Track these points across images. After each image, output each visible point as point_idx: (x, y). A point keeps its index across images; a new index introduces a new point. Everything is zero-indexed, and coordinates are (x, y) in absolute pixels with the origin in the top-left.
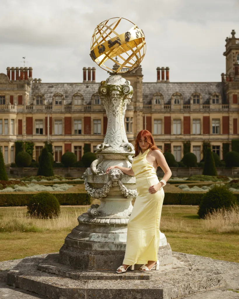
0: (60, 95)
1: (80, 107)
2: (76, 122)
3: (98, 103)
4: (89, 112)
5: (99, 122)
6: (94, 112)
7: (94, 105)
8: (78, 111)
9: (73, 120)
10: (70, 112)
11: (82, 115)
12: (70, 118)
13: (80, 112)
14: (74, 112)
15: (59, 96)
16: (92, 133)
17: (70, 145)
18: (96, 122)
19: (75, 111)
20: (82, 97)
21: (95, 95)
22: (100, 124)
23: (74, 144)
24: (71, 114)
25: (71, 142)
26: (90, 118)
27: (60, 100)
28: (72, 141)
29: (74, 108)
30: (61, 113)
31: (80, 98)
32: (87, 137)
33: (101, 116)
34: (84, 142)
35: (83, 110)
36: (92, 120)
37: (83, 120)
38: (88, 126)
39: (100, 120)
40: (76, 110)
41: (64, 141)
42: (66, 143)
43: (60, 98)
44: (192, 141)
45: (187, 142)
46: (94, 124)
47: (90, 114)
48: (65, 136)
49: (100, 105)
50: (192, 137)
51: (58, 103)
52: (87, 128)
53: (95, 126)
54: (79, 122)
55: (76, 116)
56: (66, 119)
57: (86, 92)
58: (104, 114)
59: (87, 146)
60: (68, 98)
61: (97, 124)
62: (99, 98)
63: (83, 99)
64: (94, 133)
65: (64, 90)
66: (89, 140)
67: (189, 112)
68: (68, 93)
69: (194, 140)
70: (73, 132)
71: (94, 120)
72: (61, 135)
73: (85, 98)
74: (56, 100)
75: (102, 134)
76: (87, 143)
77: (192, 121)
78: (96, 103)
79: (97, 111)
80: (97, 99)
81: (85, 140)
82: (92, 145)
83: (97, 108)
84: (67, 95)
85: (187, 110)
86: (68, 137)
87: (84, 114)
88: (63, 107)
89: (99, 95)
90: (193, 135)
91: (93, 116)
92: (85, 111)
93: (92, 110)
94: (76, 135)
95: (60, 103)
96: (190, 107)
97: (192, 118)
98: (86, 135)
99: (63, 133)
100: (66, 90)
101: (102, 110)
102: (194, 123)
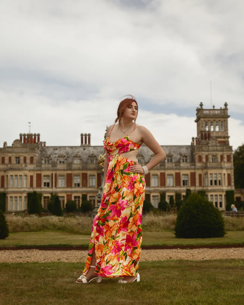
0: (63, 156)
1: (79, 166)
2: (76, 177)
3: (93, 162)
4: (86, 169)
5: (94, 177)
6: (90, 170)
7: (90, 164)
8: (77, 168)
9: (73, 175)
10: (71, 170)
11: (81, 172)
12: (71, 174)
13: (79, 169)
14: (75, 170)
15: (62, 157)
16: (88, 186)
17: (71, 195)
18: (91, 177)
19: (75, 168)
20: (80, 158)
21: (91, 156)
22: (95, 178)
23: (73, 195)
24: (72, 171)
25: (72, 193)
26: (86, 174)
27: (63, 160)
28: (72, 192)
29: (74, 166)
30: (64, 170)
31: (78, 158)
32: (85, 189)
33: (95, 173)
34: (82, 193)
35: (81, 168)
36: (88, 176)
37: (81, 175)
38: (85, 181)
39: (94, 175)
40: (76, 168)
41: (66, 192)
42: (68, 194)
43: (63, 158)
44: (167, 192)
45: (163, 192)
46: (90, 179)
47: (87, 171)
48: (67, 188)
49: (95, 164)
50: (167, 188)
51: (62, 162)
52: (85, 182)
53: (91, 180)
54: (78, 177)
55: (76, 172)
56: (68, 175)
57: (83, 153)
58: (98, 171)
59: (84, 197)
60: (69, 159)
61: (92, 179)
62: (94, 158)
63: (81, 160)
64: (90, 186)
65: (66, 152)
66: (86, 191)
67: (165, 169)
68: (69, 154)
69: (168, 191)
70: (73, 185)
71: (90, 176)
72: (64, 188)
73: (82, 159)
74: (60, 160)
75: (96, 187)
76: (84, 193)
77: (166, 176)
78: (91, 162)
79: (92, 168)
80: (92, 159)
81: (83, 191)
82: (88, 195)
83: (92, 166)
84: (69, 156)
85: (163, 167)
86: (69, 189)
87: (82, 171)
88: (66, 165)
89: (94, 156)
90: (167, 187)
91: (89, 173)
92: (83, 169)
93: (88, 168)
94: (76, 188)
95: (63, 162)
96: (165, 165)
97: (166, 174)
98: (84, 188)
99: (66, 186)
100: (68, 152)
101: (96, 168)
102: (168, 178)
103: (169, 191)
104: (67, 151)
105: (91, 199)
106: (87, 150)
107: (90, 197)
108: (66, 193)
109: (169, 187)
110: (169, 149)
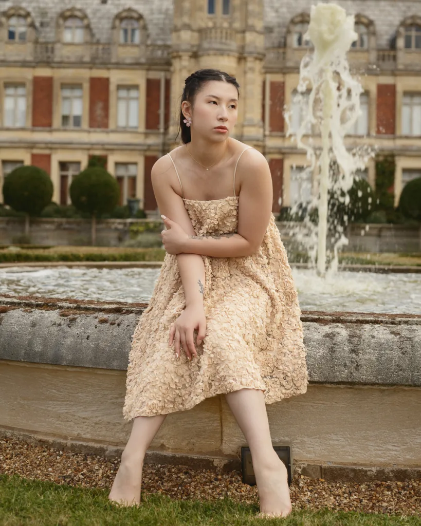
0: (22, 12)
1: (79, 51)
2: (66, 93)
3: (132, 40)
4: (106, 65)
5: (133, 93)
6: (119, 65)
7: (120, 45)
8: (73, 59)
9: (56, 86)
10: (48, 63)
11: (85, 74)
12: (49, 81)
13: (80, 64)
14: (62, 64)
15: (19, 16)
16: (112, 126)
17: (48, 157)
18: (123, 93)
19: (66, 60)
20: (86, 22)
21: (124, 14)
22: (137, 99)
23: (57, 157)
24: (52, 68)
25: (51, 149)
26: (106, 82)
27: (23, 29)
28: (53, 146)
29: (62, 53)
30: (24, 64)
31: (77, 23)
32: (98, 137)
33: (139, 78)
34: (88, 149)
35: (87, 59)
36: (112, 87)
37: (87, 86)
38: (100, 105)
39: (136, 87)
40: (68, 57)
41: (31, 145)
42: (35, 151)
43: (22, 21)
44: (399, 155)
45: (386, 156)
46: (119, 99)
47: (109, 69)
48: (33, 131)
49: (138, 46)
50: (399, 143)
51: (17, 36)
52: (99, 112)
53: (122, 106)
54: (77, 93)
55: (68, 74)
56: (37, 81)
57: (99, 15)
58: (148, 70)
59: (98, 162)
60: (48, 29)
61: (128, 99)
62: (136, 25)
63: (88, 27)
64: (118, 127)
65: (39, 8)
66: (102, 146)
67: (394, 73)
68: (49, 15)
69: (406, 152)
70: (57, 122)
71: (120, 87)
72: (22, 129)
73: (92, 26)
74: (12, 29)
75: (142, 129)
76: (97, 153)
77: (400, 98)
78: (126, 40)
79: (128, 61)
80: (129, 28)
81: (92, 146)
82: (112, 160)
83: (128, 54)
84: (46, 20)
85: (388, 65)
86: (41, 136)
87: (91, 68)
88: (30, 46)
89: (135, 15)
90: (401, 137)
91: (116, 77)
92: (93, 64)
93: (114, 60)
94: (65, 130)
95: (23, 37)
96: (395, 58)
97: (400, 89)
98: (95, 132)
99: (29, 124)
100: (44, 9)
101: (143, 60)
102: (406, 104)
103: (408, 153)
104: (42, 5)
105: (122, 172)
106: (112, 4)
107: (117, 164)
108: (32, 148)
109: (407, 137)
110: (404, 8)
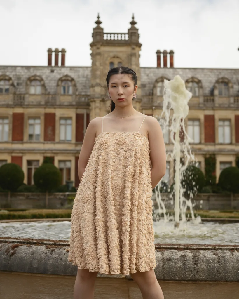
0: (7, 78)
1: (39, 98)
2: (31, 121)
3: (68, 92)
4: (54, 105)
5: (69, 122)
6: (61, 106)
7: (61, 95)
8: (35, 103)
9: (26, 117)
10: (21, 105)
11: (42, 111)
12: (22, 115)
13: (39, 105)
14: (28, 106)
15: (5, 80)
16: (57, 140)
17: (21, 158)
18: (63, 122)
19: (31, 103)
20: (42, 82)
21: (64, 78)
22: (71, 124)
23: (26, 158)
24: (24, 108)
25: (22, 153)
26: (53, 115)
27: (7, 87)
28: (24, 152)
29: (29, 100)
30: (8, 106)
31: (38, 83)
32: (49, 146)
33: (72, 113)
34: (43, 153)
35: (43, 103)
36: (57, 118)
37: (43, 118)
38: (50, 129)
39: (70, 118)
40: (33, 102)
41: (11, 151)
42: (14, 155)
43: (7, 83)
44: (218, 154)
45: (210, 155)
46: (60, 124)
47: (55, 108)
48: (12, 143)
49: (71, 95)
50: (218, 147)
51: (4, 91)
52: (50, 132)
53: (63, 128)
54: (37, 121)
55: (32, 111)
56: (15, 116)
58: (77, 108)
59: (49, 160)
60: (21, 87)
61: (66, 125)
62: (70, 84)
63: (43, 86)
64: (60, 140)
66: (51, 151)
67: (213, 108)
68: (22, 79)
69: (221, 152)
70: (26, 138)
71: (61, 118)
72: (6, 142)
73: (46, 85)
74: (1, 87)
75: (74, 141)
76: (49, 155)
78: (64, 92)
79: (66, 104)
80: (66, 85)
81: (46, 151)
82: (57, 159)
83: (66, 100)
84: (20, 81)
85: (210, 104)
86: (17, 146)
87: (45, 108)
88: (11, 96)
89: (70, 79)
90: (219, 144)
91: (59, 113)
92: (47, 105)
93: (58, 103)
94: (30, 143)
95: (7, 91)
96: (213, 100)
97: (217, 117)
98: (47, 143)
99: (10, 140)
100: (19, 76)
101: (74, 103)
102: (221, 126)
103: (223, 153)
104: (18, 74)
105: (62, 166)
106: (57, 73)
107: (60, 161)
108: (11, 153)
109: (222, 144)
110: (217, 73)
